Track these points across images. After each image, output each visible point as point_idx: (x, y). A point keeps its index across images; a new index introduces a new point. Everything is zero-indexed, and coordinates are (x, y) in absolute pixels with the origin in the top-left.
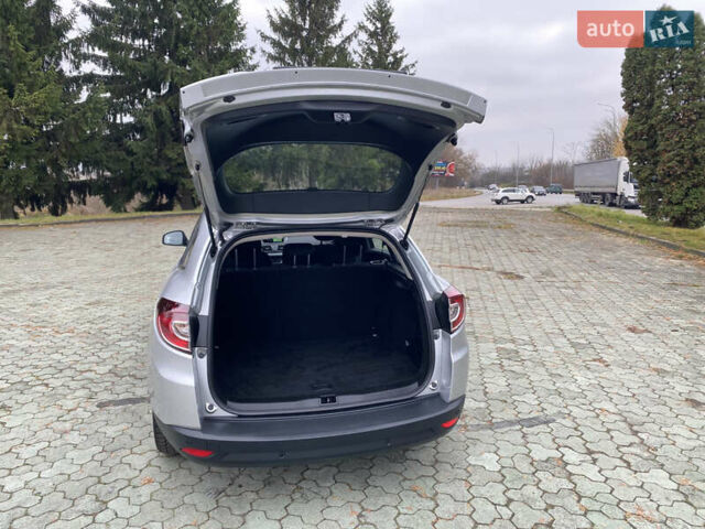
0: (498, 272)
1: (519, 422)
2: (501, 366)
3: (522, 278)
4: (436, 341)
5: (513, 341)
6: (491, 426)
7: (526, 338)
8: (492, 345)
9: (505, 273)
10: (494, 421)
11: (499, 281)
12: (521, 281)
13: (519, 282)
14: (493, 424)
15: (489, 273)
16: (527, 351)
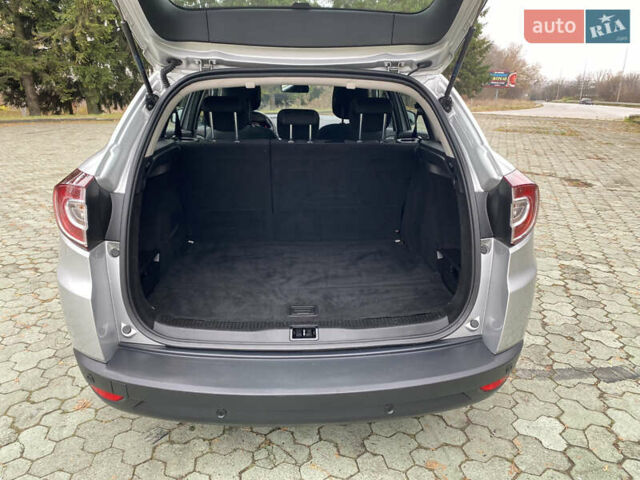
0: (561, 179)
1: (593, 372)
2: (567, 289)
3: (590, 185)
4: (483, 257)
5: (581, 258)
6: (552, 374)
7: (599, 255)
8: (554, 262)
9: (570, 180)
10: (556, 366)
11: (562, 188)
12: (590, 188)
13: (588, 191)
14: (554, 372)
15: (550, 178)
16: (600, 272)
